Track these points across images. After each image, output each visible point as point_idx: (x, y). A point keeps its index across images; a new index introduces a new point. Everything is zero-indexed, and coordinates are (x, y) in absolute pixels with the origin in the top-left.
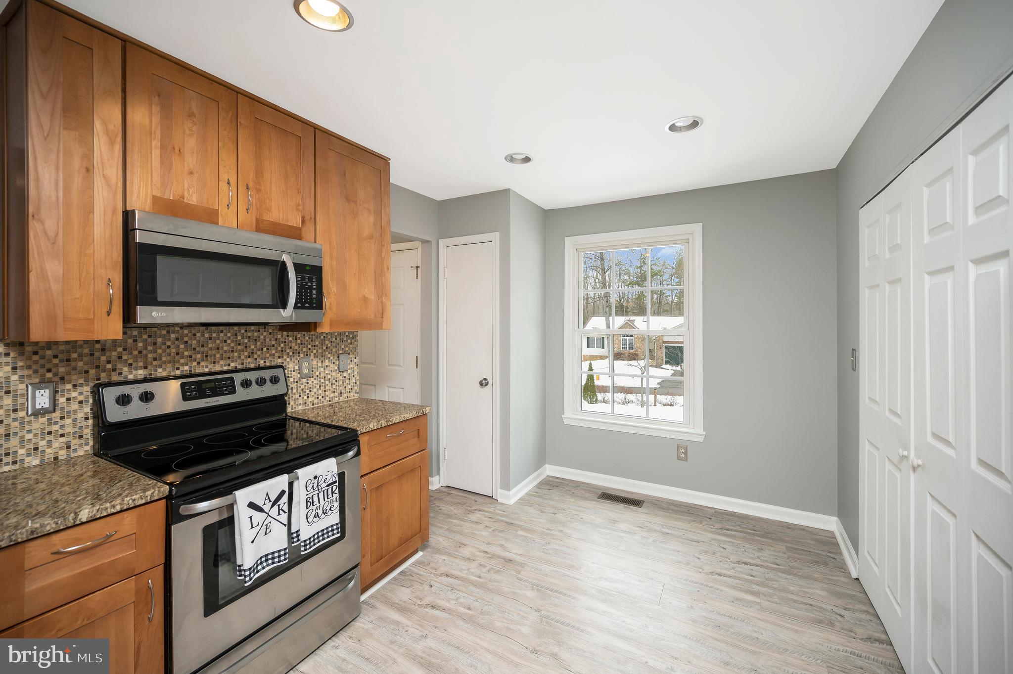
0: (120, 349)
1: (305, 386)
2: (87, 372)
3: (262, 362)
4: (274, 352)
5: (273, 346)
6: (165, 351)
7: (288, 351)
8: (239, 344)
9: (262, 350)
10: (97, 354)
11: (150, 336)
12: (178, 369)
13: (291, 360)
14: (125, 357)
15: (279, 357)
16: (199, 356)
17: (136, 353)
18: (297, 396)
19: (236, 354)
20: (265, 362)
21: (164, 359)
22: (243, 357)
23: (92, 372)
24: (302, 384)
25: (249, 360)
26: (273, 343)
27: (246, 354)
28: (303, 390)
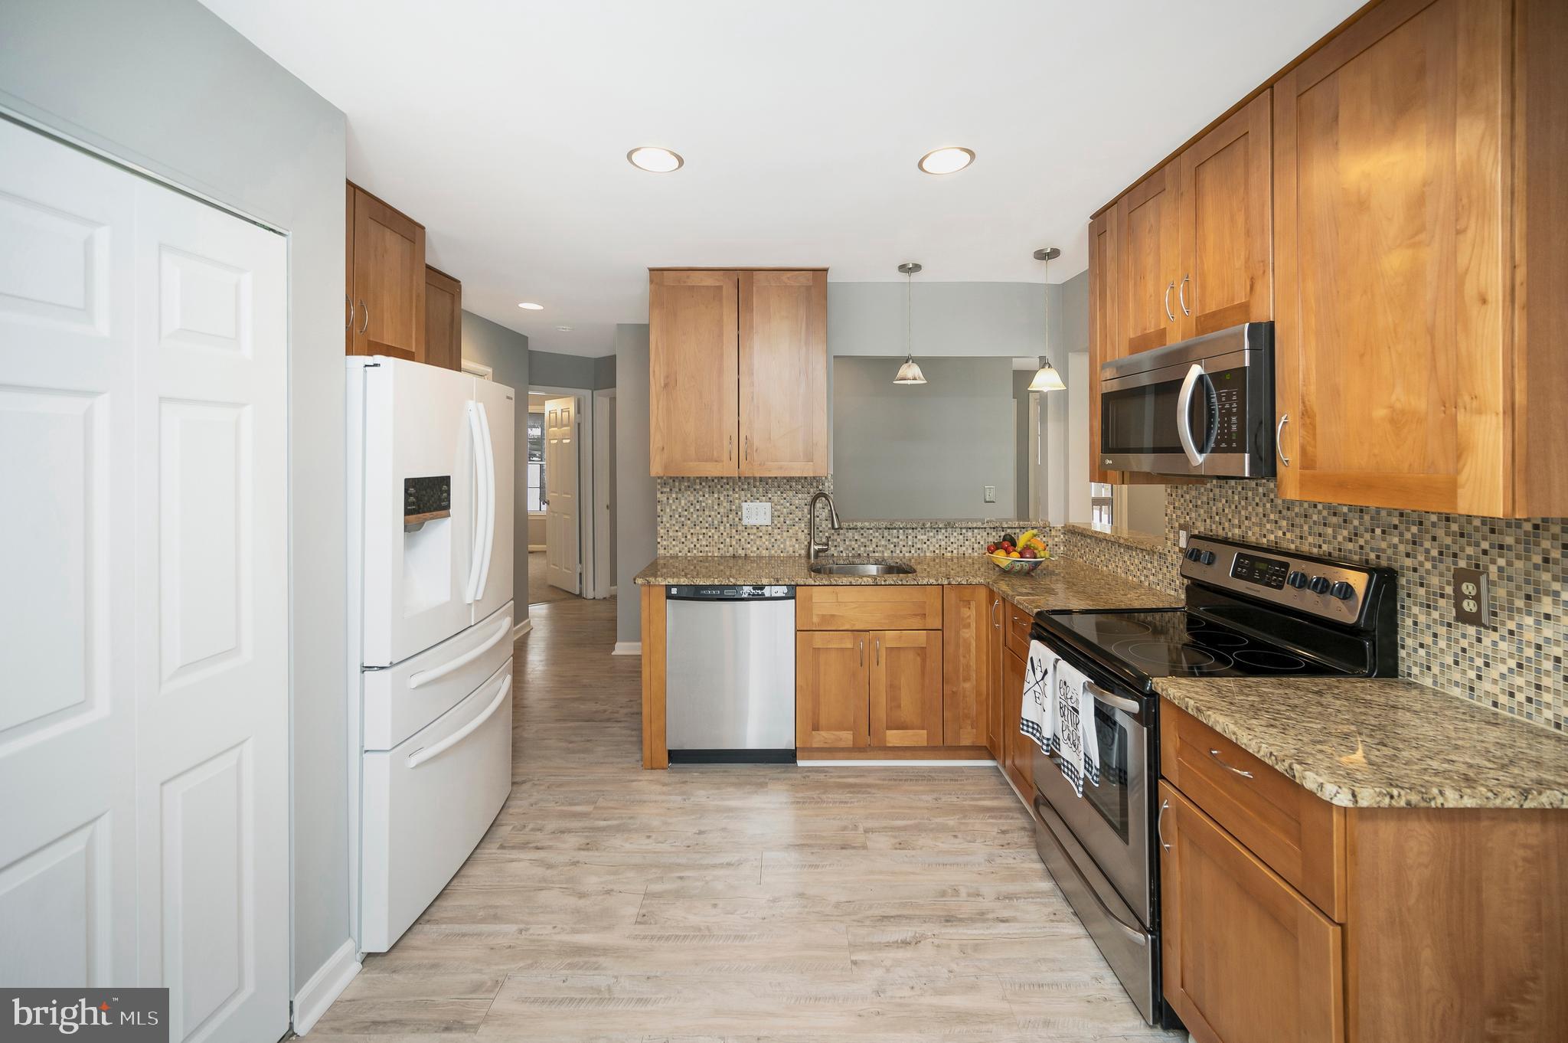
0: (1224, 501)
1: (1471, 645)
2: (1205, 521)
3: (1372, 556)
4: (1396, 540)
5: (1396, 527)
6: (1253, 509)
7: (1427, 544)
8: (1335, 514)
9: (1373, 531)
10: (1211, 503)
11: (1243, 488)
12: (1265, 536)
13: (1434, 567)
14: (1227, 511)
15: (1408, 555)
16: (1284, 523)
17: (1233, 507)
18: (1449, 660)
19: (1330, 531)
20: (1378, 557)
21: (1253, 520)
22: (1340, 538)
23: (1208, 521)
24: (1464, 636)
25: (1350, 546)
26: (1396, 521)
27: (1345, 533)
28: (1464, 650)
